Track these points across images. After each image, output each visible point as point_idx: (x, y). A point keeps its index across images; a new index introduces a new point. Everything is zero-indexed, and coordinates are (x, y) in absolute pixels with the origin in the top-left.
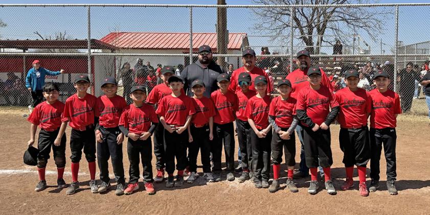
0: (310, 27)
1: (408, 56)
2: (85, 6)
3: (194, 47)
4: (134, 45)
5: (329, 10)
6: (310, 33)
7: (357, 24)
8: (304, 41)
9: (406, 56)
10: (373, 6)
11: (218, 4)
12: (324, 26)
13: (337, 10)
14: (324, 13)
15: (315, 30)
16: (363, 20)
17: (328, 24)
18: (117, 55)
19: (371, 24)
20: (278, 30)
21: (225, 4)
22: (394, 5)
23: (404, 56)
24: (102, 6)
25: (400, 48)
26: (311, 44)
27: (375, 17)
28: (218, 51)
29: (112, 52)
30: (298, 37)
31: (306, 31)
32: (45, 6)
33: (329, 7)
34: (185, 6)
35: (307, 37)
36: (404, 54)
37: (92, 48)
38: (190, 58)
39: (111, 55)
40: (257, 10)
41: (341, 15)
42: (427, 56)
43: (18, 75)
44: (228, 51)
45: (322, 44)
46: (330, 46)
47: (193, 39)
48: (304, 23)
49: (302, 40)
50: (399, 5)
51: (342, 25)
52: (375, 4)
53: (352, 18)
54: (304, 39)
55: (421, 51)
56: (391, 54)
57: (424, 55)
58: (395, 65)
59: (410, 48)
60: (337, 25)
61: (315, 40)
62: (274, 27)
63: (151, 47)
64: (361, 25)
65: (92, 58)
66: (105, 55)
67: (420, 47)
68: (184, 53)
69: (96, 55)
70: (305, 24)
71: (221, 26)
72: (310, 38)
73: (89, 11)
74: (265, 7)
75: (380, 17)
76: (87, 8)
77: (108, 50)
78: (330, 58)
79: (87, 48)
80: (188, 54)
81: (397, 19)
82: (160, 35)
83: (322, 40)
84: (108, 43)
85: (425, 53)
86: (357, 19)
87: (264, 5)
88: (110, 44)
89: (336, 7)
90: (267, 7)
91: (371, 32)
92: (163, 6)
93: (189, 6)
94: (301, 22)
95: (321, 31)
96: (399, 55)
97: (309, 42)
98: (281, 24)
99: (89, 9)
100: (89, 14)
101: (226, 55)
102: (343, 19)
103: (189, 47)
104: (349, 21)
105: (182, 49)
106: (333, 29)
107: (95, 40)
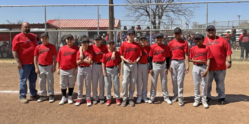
0: (155, 15)
2: (43, 6)
4: (62, 26)
5: (164, 6)
6: (155, 18)
7: (180, 13)
10: (188, 3)
11: (109, 4)
12: (162, 15)
13: (168, 6)
14: (162, 8)
15: (157, 17)
16: (183, 11)
17: (165, 14)
18: (59, 31)
19: (187, 13)
20: (138, 17)
21: (113, 4)
22: (205, 3)
24: (52, 6)
26: (155, 24)
27: (189, 9)
29: (56, 30)
30: (148, 21)
32: (22, 6)
33: (165, 4)
34: (95, 5)
37: (47, 28)
38: (98, 32)
39: (56, 32)
40: (127, 7)
41: (171, 9)
43: (8, 42)
44: (115, 28)
48: (151, 13)
50: (208, 3)
51: (171, 14)
52: (189, 3)
53: (177, 10)
54: (152, 22)
60: (169, 14)
61: (157, 22)
62: (136, 15)
63: (71, 27)
64: (182, 14)
68: (88, 30)
69: (49, 32)
71: (111, 16)
72: (155, 21)
73: (45, 9)
74: (131, 5)
75: (192, 9)
76: (44, 7)
77: (54, 29)
79: (44, 28)
82: (75, 21)
83: (160, 22)
86: (179, 11)
87: (131, 4)
89: (168, 5)
90: (132, 5)
91: (187, 17)
92: (84, 6)
93: (97, 5)
95: (160, 17)
99: (45, 7)
100: (45, 10)
101: (114, 30)
102: (172, 11)
103: (96, 27)
105: (87, 28)
106: (166, 16)
107: (48, 23)
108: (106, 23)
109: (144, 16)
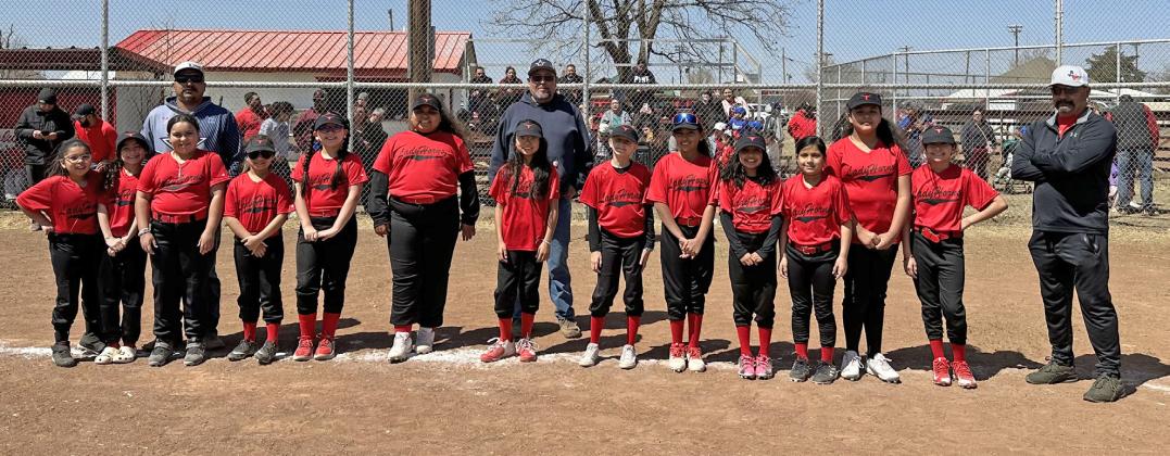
0: (622, 19)
1: (847, 88)
3: (358, 65)
6: (623, 34)
7: (730, 13)
8: (608, 54)
9: (842, 88)
12: (656, 19)
15: (634, 26)
17: (665, 14)
19: (762, 15)
20: (549, 27)
23: (837, 88)
25: (828, 71)
26: (626, 59)
28: (409, 77)
29: (157, 78)
30: (595, 43)
31: (613, 28)
35: (617, 44)
36: (837, 82)
37: (110, 68)
38: (349, 92)
42: (888, 88)
44: (434, 75)
45: (650, 61)
46: (670, 65)
47: (356, 42)
48: (608, 10)
49: (603, 48)
54: (610, 47)
55: (874, 77)
56: (807, 83)
57: (881, 85)
58: (818, 107)
59: (849, 69)
60: (685, 16)
61: (634, 50)
62: (540, 18)
64: (740, 16)
65: (112, 91)
66: (142, 85)
67: (871, 66)
68: (317, 79)
69: (121, 85)
70: (611, 13)
71: (417, 18)
72: (624, 45)
77: (147, 74)
78: (665, 92)
79: (99, 69)
80: (342, 83)
81: (822, 6)
82: (270, 36)
83: (650, 49)
84: (136, 51)
85: (884, 81)
88: (143, 54)
91: (760, 31)
94: (601, 8)
95: (648, 30)
96: (825, 85)
97: (620, 54)
98: (555, 12)
101: (429, 84)
102: (698, 3)
103: (344, 66)
104: (713, 6)
105: (314, 70)
106: (674, 24)
107: (114, 48)
108: (395, 52)
109: (576, 23)
